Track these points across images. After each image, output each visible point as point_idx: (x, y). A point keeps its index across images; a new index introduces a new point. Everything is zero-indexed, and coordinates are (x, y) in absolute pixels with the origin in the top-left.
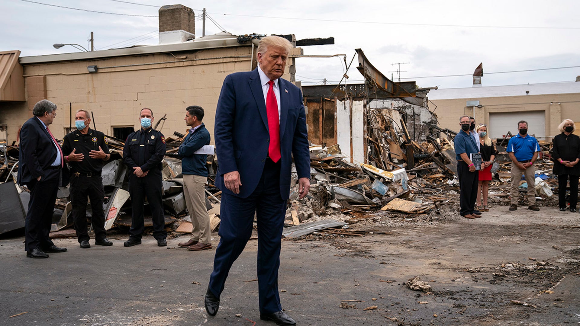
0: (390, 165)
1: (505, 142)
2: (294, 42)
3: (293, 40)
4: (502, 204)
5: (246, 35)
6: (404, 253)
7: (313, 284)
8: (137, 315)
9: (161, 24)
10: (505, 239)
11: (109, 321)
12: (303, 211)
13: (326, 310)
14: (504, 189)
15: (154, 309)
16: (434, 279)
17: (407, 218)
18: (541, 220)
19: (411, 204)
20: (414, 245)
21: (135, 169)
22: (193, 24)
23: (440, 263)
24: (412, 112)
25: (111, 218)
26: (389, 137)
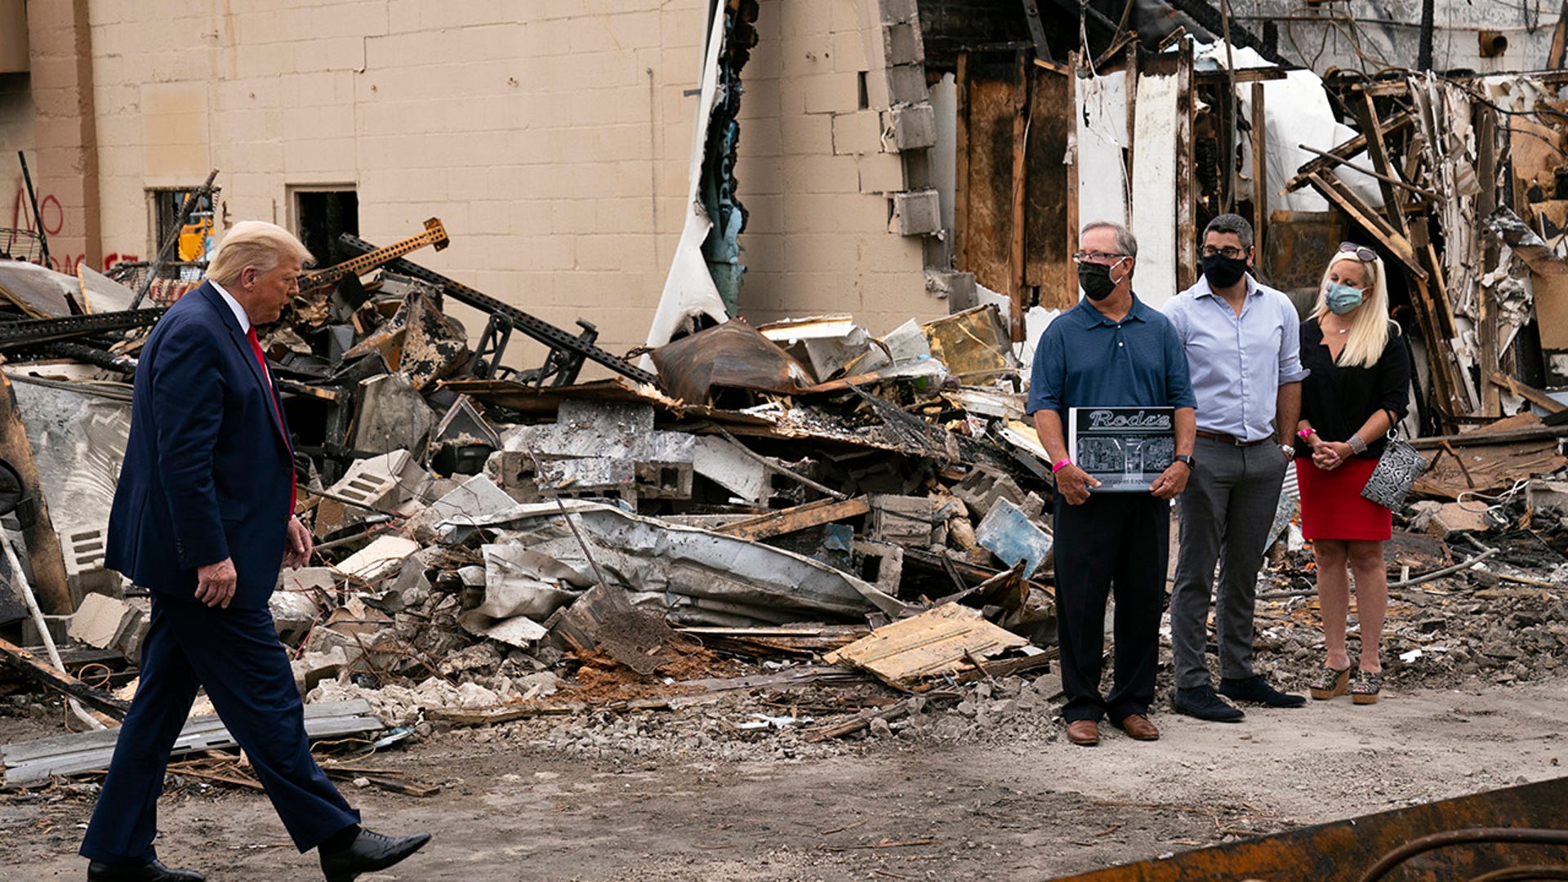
26: (1530, 238)
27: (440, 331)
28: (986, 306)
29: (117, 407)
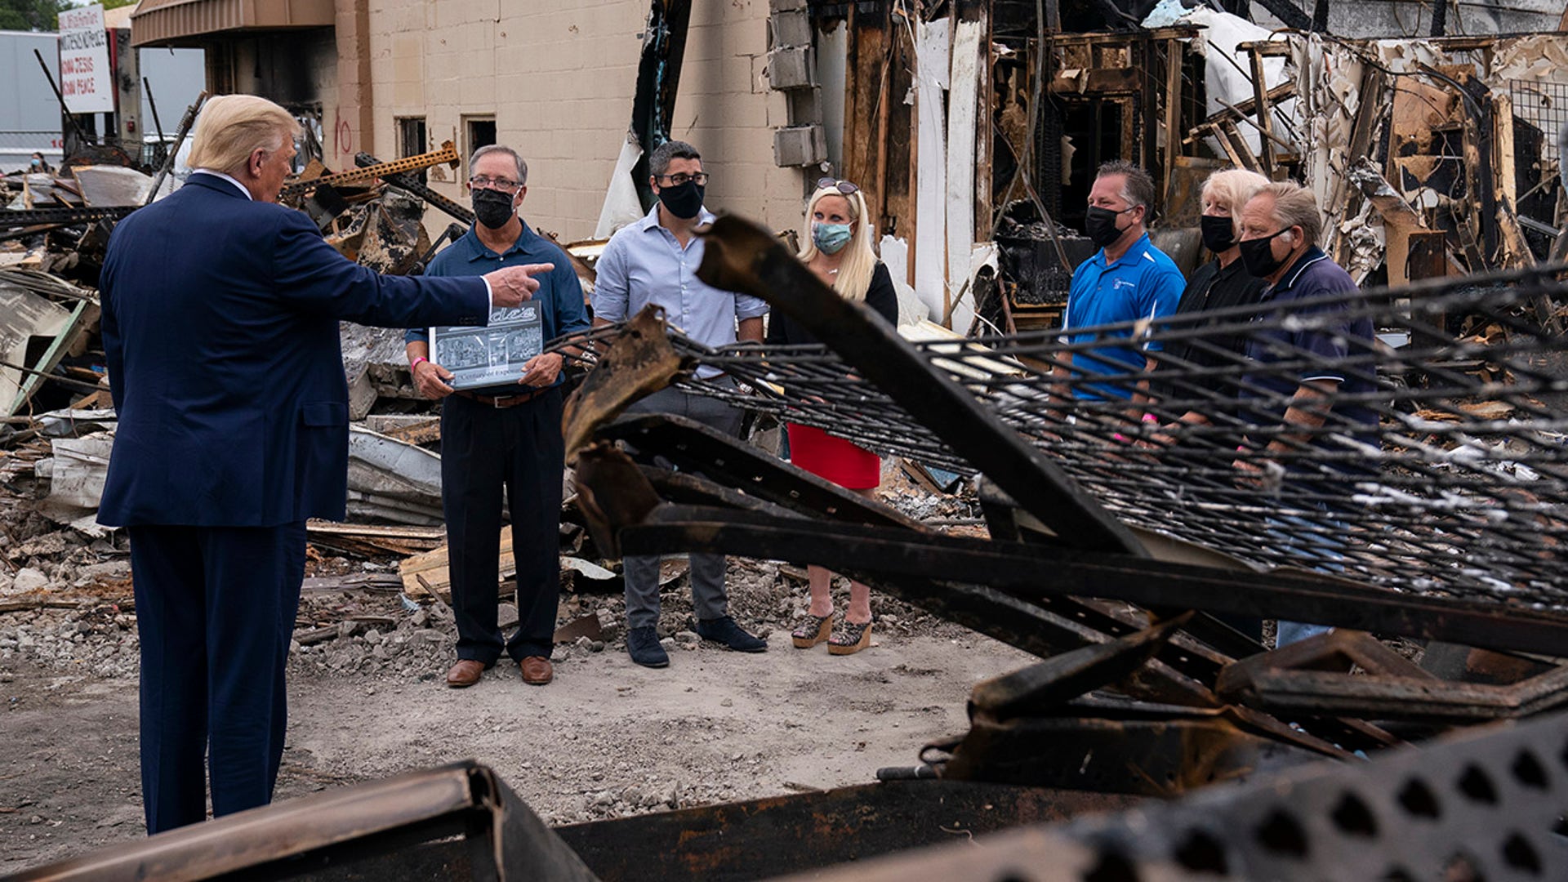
26: (1385, 189)
27: (393, 238)
28: (786, 233)
29: (20, 291)
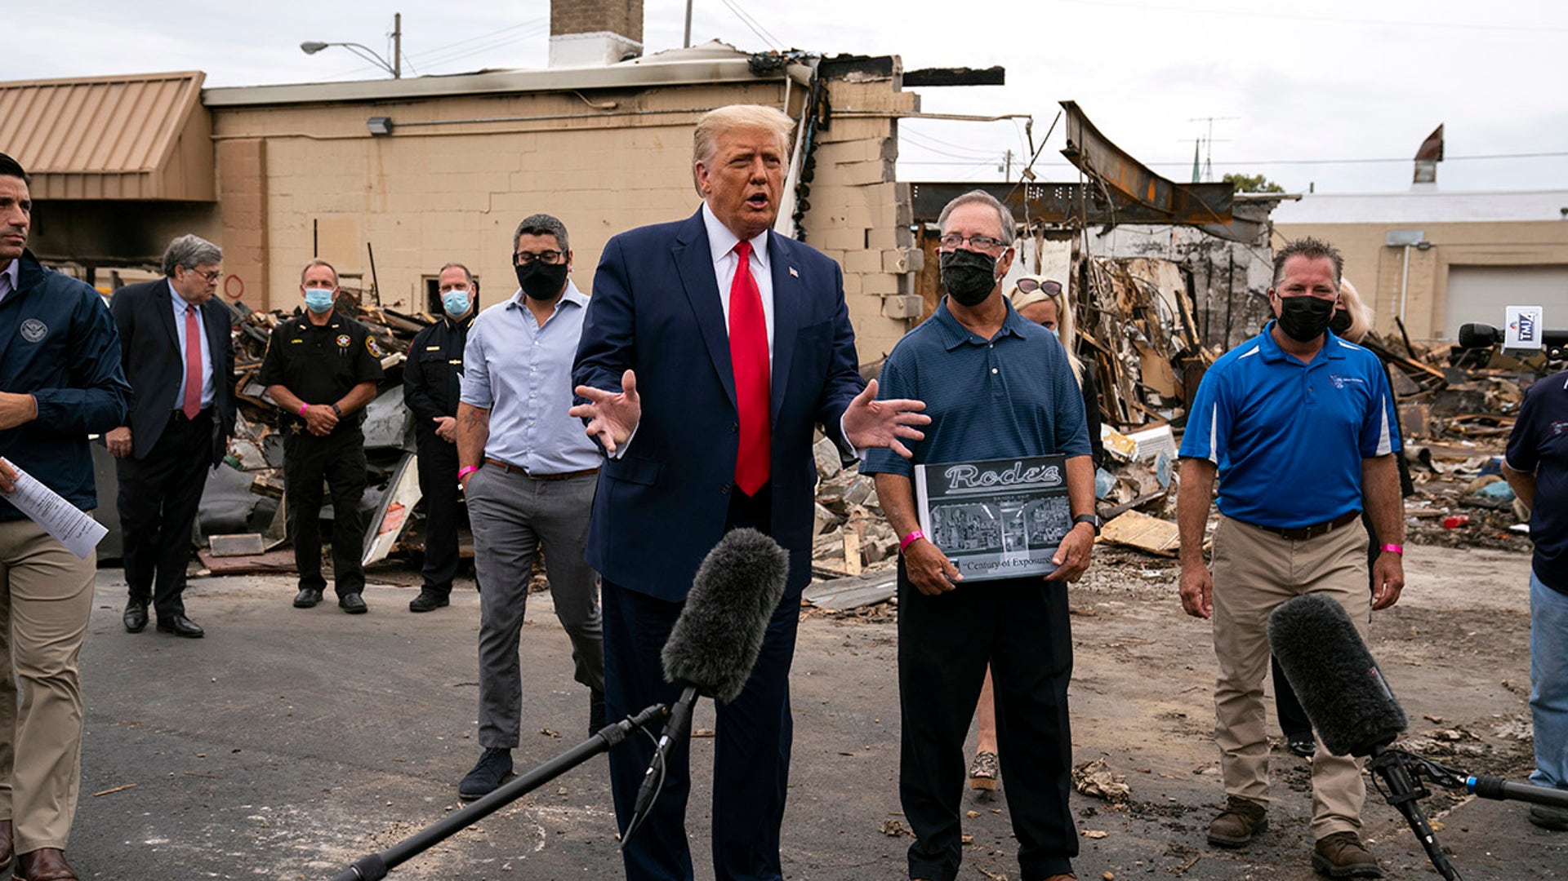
0: (1139, 410)
1: (1473, 356)
2: (898, 74)
3: (894, 70)
4: (1419, 540)
5: (773, 52)
6: (1105, 676)
7: (837, 755)
8: (385, 816)
9: (556, 15)
10: (1388, 649)
11: (315, 828)
12: (875, 537)
13: (842, 839)
14: (1436, 495)
15: (428, 803)
16: (1151, 764)
17: (1151, 567)
18: (1506, 597)
19: (1166, 530)
20: (1137, 655)
21: (440, 424)
22: (639, 16)
23: (1183, 716)
24: (1225, 259)
25: (390, 530)
26: (1140, 337)
